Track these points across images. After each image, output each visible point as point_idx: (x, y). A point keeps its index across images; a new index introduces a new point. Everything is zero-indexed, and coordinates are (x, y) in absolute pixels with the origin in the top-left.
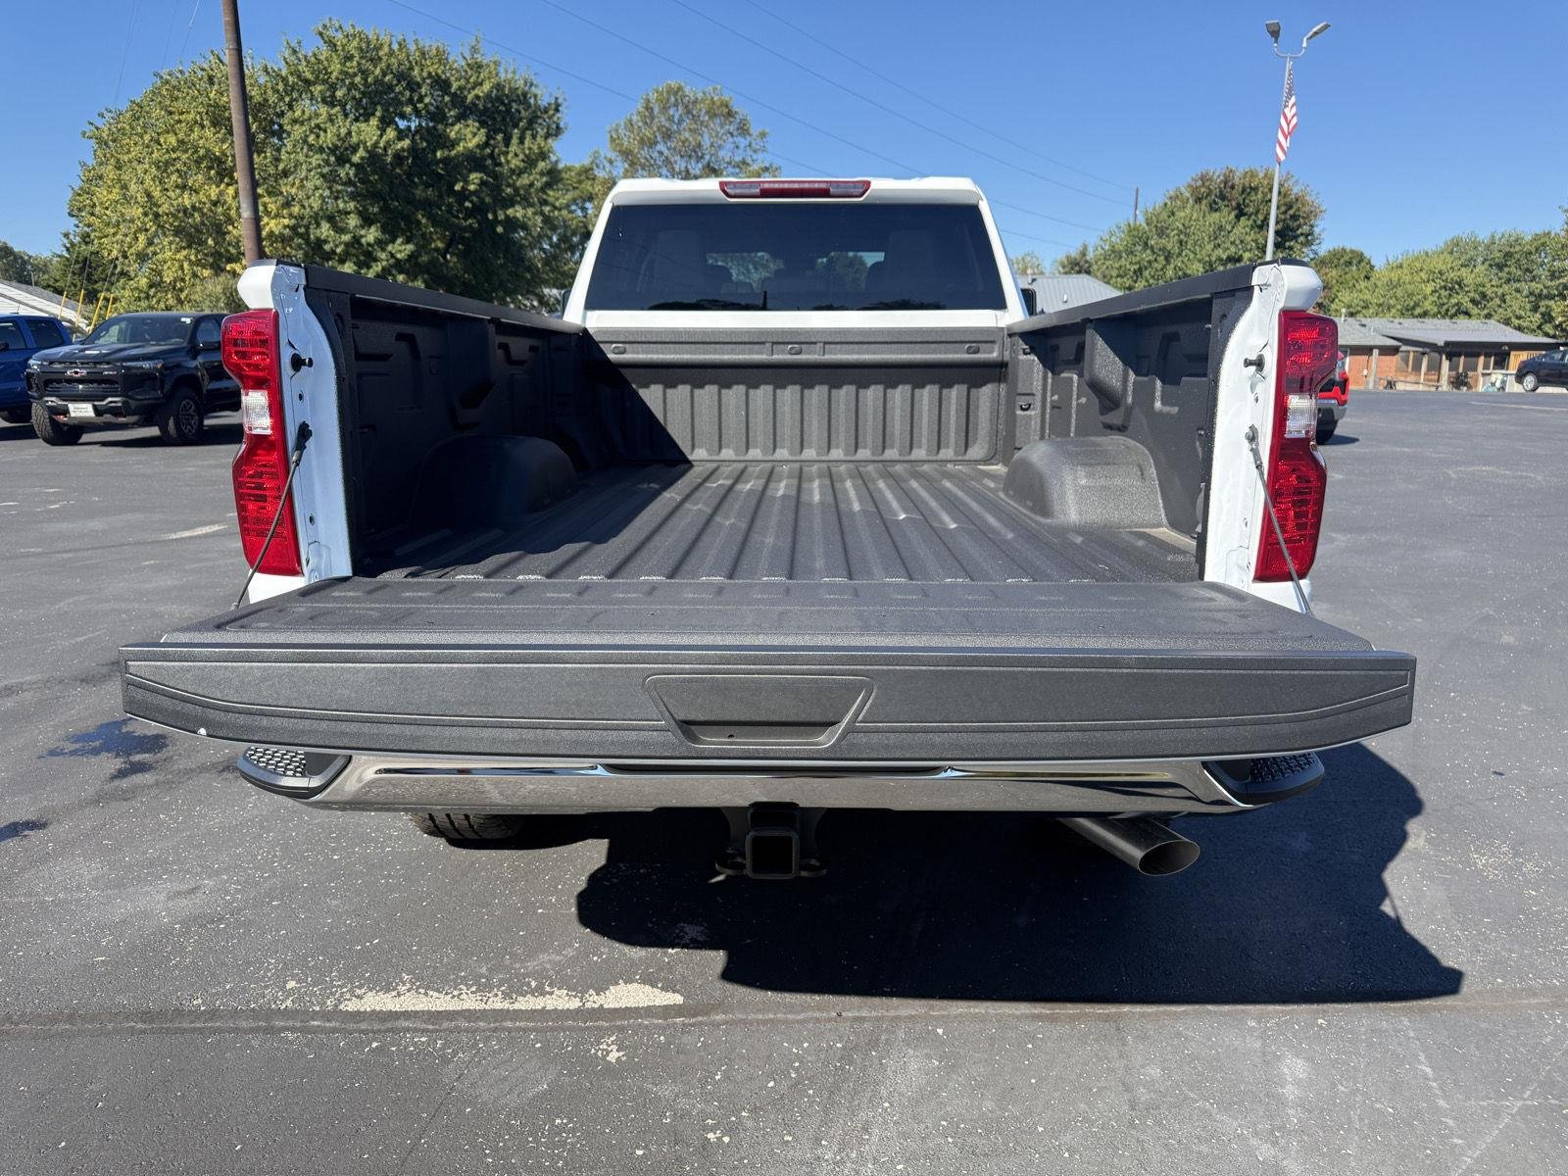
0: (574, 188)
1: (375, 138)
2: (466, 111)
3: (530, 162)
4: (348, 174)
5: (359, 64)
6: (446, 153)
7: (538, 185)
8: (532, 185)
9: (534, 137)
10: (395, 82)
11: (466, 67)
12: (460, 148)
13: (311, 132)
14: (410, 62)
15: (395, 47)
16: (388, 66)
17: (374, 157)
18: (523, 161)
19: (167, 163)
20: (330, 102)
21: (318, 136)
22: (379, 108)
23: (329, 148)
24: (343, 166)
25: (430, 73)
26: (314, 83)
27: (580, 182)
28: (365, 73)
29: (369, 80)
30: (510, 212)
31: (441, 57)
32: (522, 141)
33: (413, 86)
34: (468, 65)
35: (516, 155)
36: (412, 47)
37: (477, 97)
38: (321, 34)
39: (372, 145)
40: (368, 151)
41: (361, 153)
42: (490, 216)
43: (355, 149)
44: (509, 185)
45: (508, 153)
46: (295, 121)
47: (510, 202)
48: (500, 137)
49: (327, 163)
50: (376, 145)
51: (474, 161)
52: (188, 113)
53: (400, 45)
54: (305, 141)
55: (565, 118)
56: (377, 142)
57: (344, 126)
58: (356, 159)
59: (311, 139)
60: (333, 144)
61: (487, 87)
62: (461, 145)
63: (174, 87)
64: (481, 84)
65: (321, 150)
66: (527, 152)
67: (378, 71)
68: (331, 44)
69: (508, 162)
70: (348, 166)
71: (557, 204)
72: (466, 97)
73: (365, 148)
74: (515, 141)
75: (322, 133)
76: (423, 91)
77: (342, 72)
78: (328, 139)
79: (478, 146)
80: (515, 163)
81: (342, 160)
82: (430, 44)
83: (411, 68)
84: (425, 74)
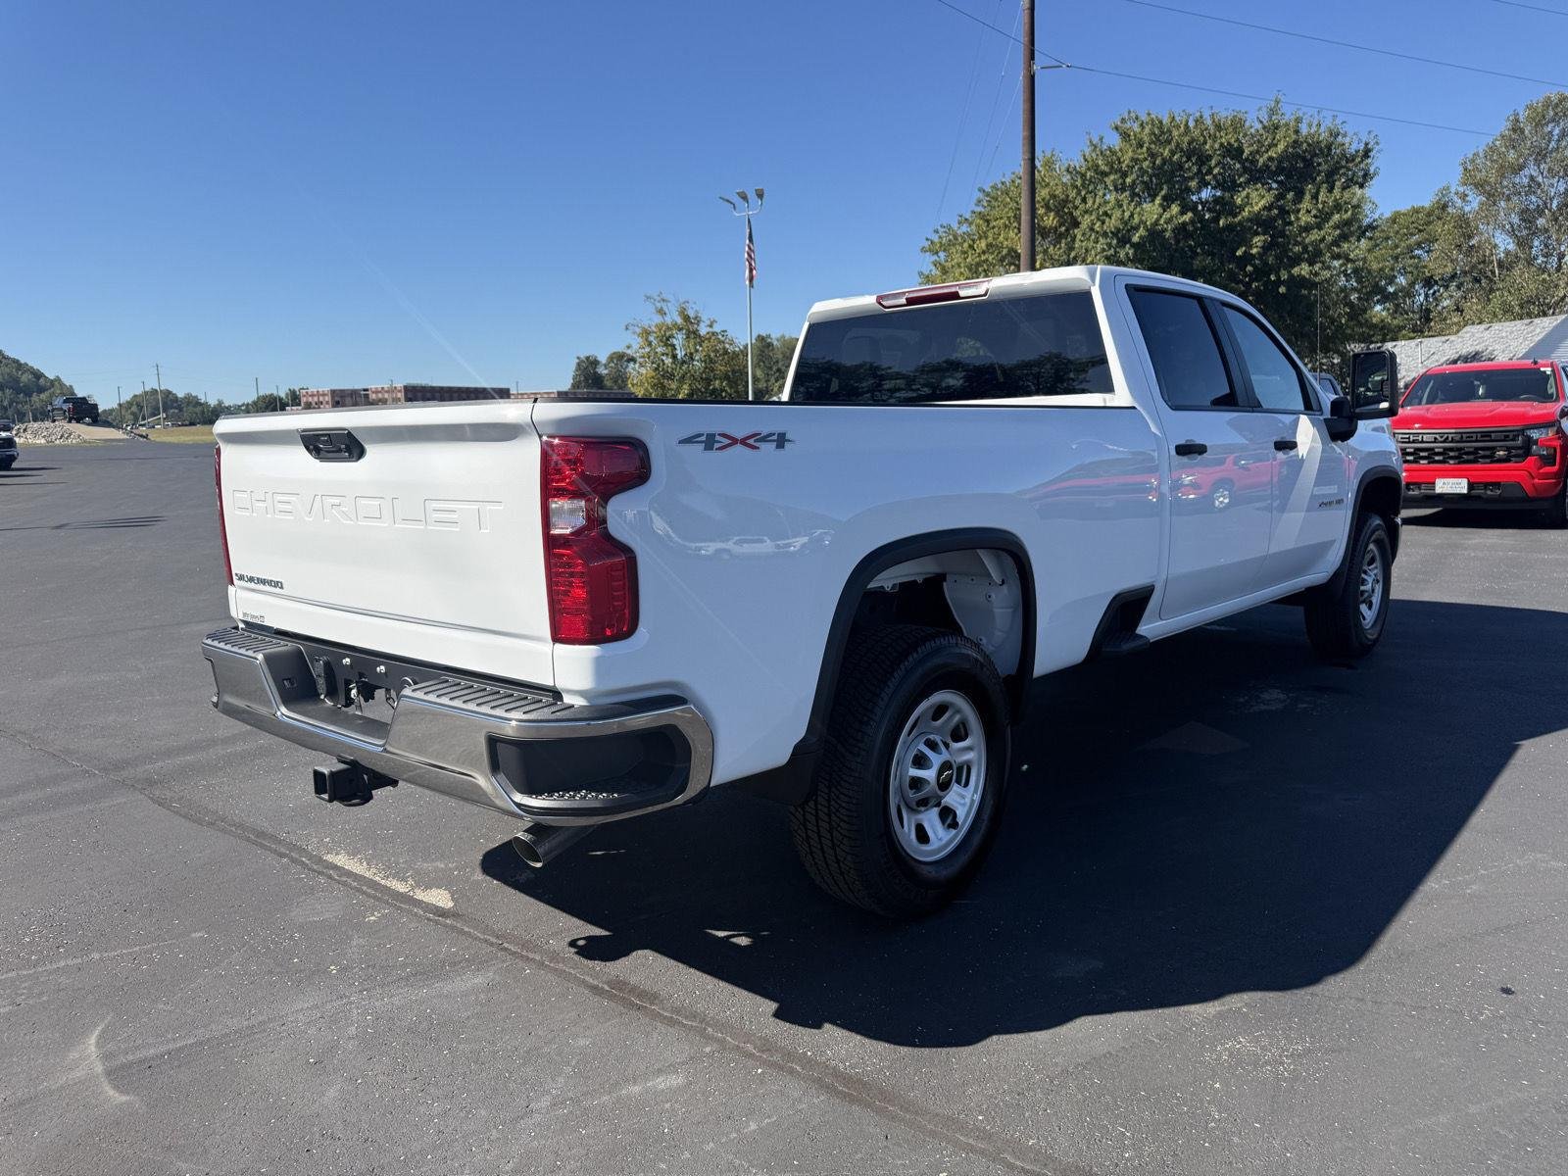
0: (1420, 231)
1: (1155, 216)
2: (1257, 175)
3: (1323, 217)
4: (1127, 254)
5: (1148, 149)
6: (1230, 219)
7: (1329, 239)
8: (1323, 240)
9: (1331, 190)
10: (1184, 159)
11: (1261, 131)
12: (1245, 214)
13: (1098, 219)
14: (1204, 137)
15: (1191, 124)
16: (1178, 145)
17: (1154, 234)
18: (1315, 216)
19: (978, 265)
20: (1120, 188)
21: (1103, 223)
22: (1165, 187)
23: (1112, 232)
24: (1124, 247)
25: (1222, 144)
26: (1110, 173)
27: (1429, 223)
28: (1152, 155)
29: (1157, 162)
30: (1296, 271)
31: (1237, 124)
32: (1315, 197)
33: (1203, 159)
34: (1264, 128)
35: (1308, 212)
36: (1209, 122)
37: (1271, 159)
38: (1117, 128)
39: (1151, 224)
40: (1147, 230)
41: (1142, 232)
42: (1273, 278)
43: (1136, 228)
44: (1297, 243)
45: (1299, 211)
46: (1086, 212)
47: (1296, 261)
48: (1290, 196)
49: (1110, 245)
50: (1156, 223)
51: (1262, 223)
52: (1001, 218)
53: (1196, 121)
54: (1092, 229)
55: (1375, 163)
56: (1158, 220)
57: (1128, 209)
58: (1135, 239)
59: (1097, 227)
60: (1115, 228)
61: (1281, 147)
62: (1246, 210)
63: (993, 198)
64: (1276, 145)
65: (1105, 235)
66: (1320, 206)
67: (1166, 153)
68: (1125, 136)
69: (1298, 219)
70: (1128, 246)
71: (1352, 256)
72: (1258, 161)
73: (1146, 227)
74: (1308, 197)
75: (1107, 220)
76: (1213, 162)
77: (1132, 159)
78: (1112, 223)
79: (1265, 208)
80: (1305, 219)
81: (1124, 241)
82: (1225, 115)
83: (1205, 143)
84: (1217, 146)
